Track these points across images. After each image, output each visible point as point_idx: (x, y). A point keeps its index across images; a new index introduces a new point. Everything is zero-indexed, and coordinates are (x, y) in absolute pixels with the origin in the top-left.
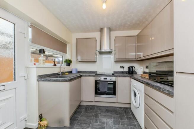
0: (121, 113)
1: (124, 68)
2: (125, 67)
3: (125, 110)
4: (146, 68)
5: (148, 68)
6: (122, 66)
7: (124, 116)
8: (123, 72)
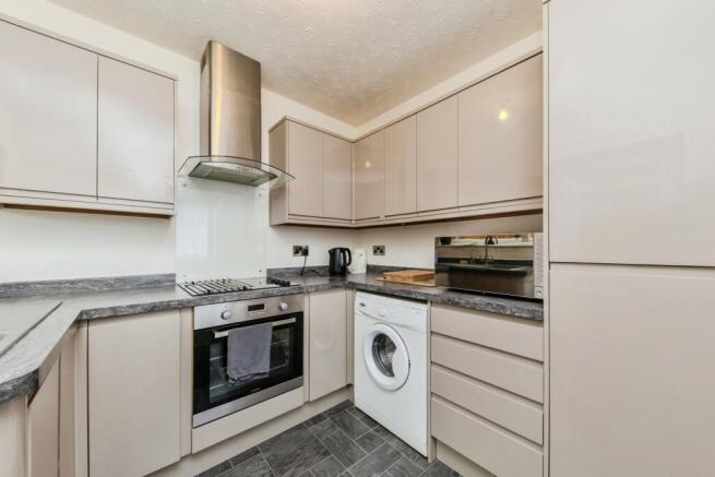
0: (334, 436)
1: (306, 253)
2: (310, 251)
3: (337, 419)
4: (375, 252)
5: (382, 252)
6: (301, 248)
7: (351, 445)
8: (304, 273)
